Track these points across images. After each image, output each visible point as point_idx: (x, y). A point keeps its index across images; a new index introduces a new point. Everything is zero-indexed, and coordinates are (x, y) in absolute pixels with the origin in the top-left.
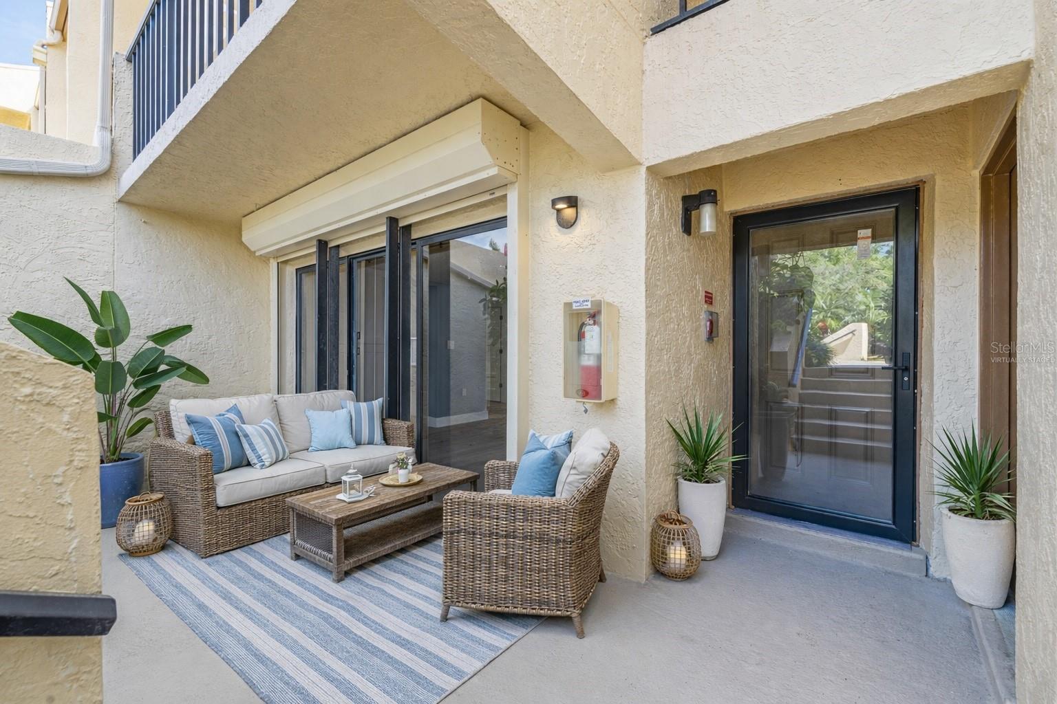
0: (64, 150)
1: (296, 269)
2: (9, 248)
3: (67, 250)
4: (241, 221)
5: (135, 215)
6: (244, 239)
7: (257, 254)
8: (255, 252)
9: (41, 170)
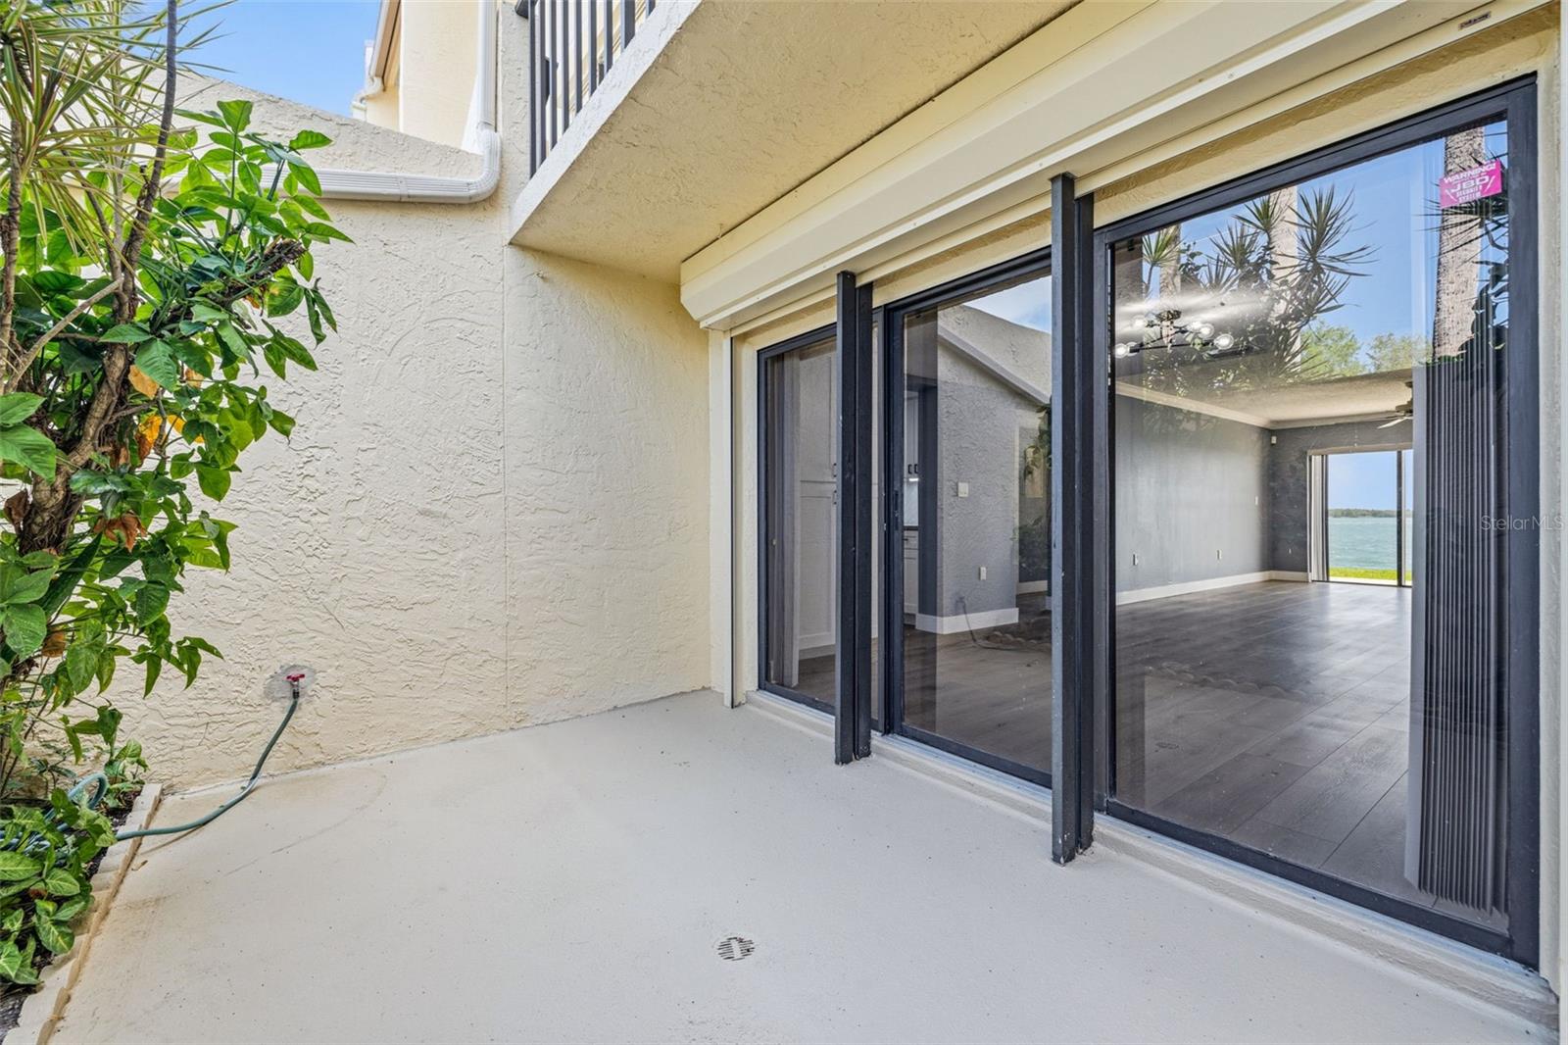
0: (438, 160)
1: (758, 351)
2: (372, 319)
3: (443, 323)
4: (679, 269)
5: (531, 264)
6: (684, 299)
7: (702, 325)
8: (698, 322)
9: (412, 192)
